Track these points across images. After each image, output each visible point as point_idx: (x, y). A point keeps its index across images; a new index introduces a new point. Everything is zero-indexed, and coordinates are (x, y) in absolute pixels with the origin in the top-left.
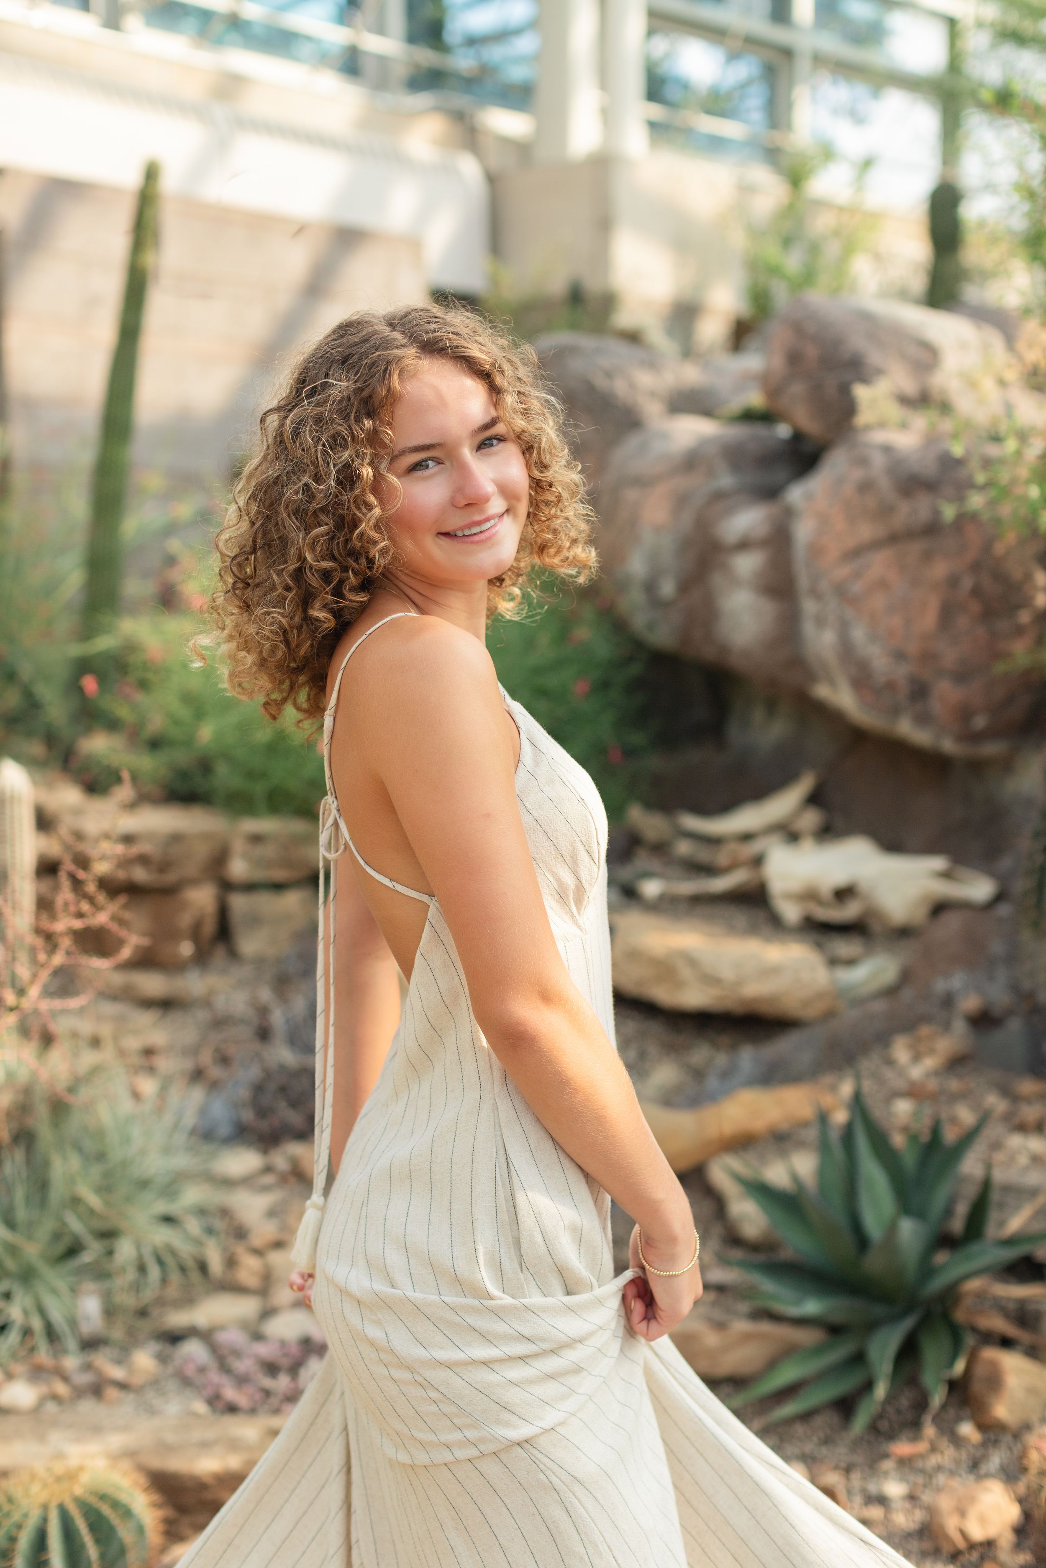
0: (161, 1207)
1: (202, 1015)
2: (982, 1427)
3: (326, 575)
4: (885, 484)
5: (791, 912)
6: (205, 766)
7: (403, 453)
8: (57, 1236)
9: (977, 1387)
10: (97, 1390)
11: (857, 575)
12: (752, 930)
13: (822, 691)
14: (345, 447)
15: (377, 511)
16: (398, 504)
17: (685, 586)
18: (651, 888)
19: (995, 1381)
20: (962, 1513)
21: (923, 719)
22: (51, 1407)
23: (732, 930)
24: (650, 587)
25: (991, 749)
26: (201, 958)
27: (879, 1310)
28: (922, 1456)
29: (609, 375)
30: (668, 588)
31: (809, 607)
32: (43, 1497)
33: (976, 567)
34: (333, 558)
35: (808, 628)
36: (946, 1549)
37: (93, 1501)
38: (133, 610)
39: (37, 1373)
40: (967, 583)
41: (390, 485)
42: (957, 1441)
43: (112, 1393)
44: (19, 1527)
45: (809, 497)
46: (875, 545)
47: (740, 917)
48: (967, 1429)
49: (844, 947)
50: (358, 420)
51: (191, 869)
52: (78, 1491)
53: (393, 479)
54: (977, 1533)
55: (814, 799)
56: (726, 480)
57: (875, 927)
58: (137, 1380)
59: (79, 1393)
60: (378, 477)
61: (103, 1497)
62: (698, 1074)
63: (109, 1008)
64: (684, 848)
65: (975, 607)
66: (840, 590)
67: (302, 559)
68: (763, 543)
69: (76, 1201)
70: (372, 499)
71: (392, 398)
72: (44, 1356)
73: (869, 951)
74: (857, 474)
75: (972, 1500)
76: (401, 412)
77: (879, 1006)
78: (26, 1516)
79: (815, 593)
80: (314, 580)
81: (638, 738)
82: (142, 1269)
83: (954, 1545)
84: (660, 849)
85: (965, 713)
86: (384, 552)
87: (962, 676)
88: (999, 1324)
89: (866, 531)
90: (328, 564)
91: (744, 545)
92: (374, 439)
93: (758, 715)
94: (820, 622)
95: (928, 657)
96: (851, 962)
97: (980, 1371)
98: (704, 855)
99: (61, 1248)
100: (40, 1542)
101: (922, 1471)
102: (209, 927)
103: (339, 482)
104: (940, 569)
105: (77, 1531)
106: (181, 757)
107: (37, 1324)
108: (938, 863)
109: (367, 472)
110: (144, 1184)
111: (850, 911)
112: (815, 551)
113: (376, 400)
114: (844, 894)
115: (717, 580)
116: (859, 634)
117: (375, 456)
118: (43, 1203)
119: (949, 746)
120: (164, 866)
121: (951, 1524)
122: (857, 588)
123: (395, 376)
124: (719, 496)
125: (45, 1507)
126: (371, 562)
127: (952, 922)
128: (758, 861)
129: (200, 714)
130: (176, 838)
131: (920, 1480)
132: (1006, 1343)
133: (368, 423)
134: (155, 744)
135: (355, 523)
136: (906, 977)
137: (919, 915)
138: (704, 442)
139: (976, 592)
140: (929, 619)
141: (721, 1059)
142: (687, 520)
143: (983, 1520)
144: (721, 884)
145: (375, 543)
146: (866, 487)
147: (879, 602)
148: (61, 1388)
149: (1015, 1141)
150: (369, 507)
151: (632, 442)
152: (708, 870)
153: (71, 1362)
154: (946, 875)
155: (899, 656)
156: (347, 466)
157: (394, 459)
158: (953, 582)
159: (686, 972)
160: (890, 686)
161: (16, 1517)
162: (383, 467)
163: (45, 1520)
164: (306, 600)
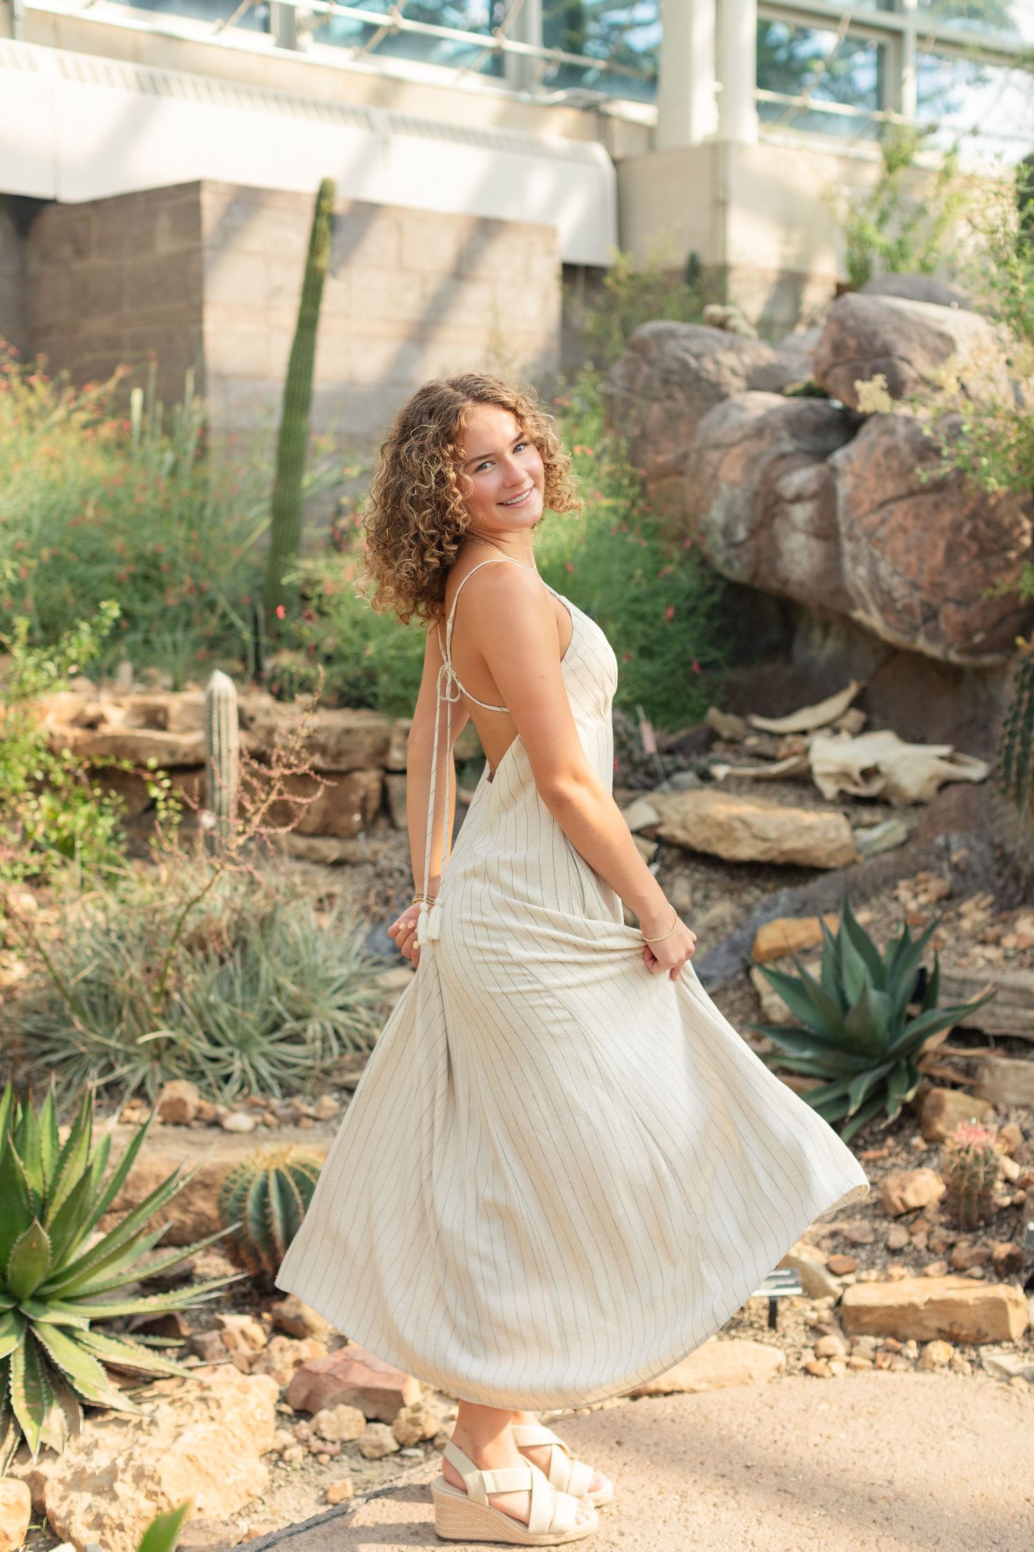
0: (340, 999)
1: (370, 870)
2: (927, 1141)
3: (432, 537)
4: (905, 448)
5: (829, 789)
6: (371, 676)
7: (472, 461)
8: (265, 1015)
9: (926, 1112)
10: (296, 1120)
11: (883, 522)
12: (800, 803)
13: (858, 615)
14: (438, 462)
15: (460, 497)
16: (471, 491)
17: (753, 532)
18: (720, 771)
19: (939, 1108)
20: (903, 1189)
21: (934, 636)
22: (263, 1130)
23: (782, 803)
24: (727, 532)
25: (987, 660)
26: (368, 827)
27: (862, 1061)
28: (883, 1158)
29: (698, 357)
30: (741, 533)
31: (848, 547)
32: (264, 1166)
33: (973, 516)
34: (435, 527)
35: (847, 564)
36: (892, 1212)
37: (297, 1167)
38: (310, 551)
39: (253, 1108)
40: (967, 529)
41: (467, 481)
42: (909, 1148)
43: (306, 1122)
44: (250, 1182)
45: (849, 458)
46: (898, 498)
47: (791, 794)
48: (917, 1141)
49: (866, 815)
50: (444, 446)
51: (359, 758)
52: (288, 1161)
53: (467, 477)
54: (913, 1201)
55: (856, 703)
56: (788, 446)
57: (894, 801)
58: (323, 1115)
59: (282, 1122)
60: (459, 477)
61: (305, 1166)
62: (748, 909)
63: (299, 866)
64: (752, 741)
65: (974, 547)
66: (870, 534)
67: (417, 528)
68: (814, 496)
69: (278, 989)
70: (456, 490)
71: (462, 431)
72: (257, 1097)
73: (887, 818)
74: (885, 441)
75: (911, 1180)
76: (468, 438)
77: (890, 857)
78: (254, 1176)
79: (851, 538)
80: (425, 541)
81: (714, 654)
82: (324, 1039)
83: (897, 1209)
84: (733, 742)
85: (967, 632)
86: (465, 521)
87: (963, 602)
88: (950, 1074)
89: (891, 488)
90: (433, 531)
91: (798, 498)
92: (454, 456)
93: (817, 635)
94: (855, 559)
95: (936, 586)
96: (871, 826)
97: (929, 1102)
98: (767, 747)
99: (268, 1023)
100: (264, 1191)
101: (882, 1168)
102: (374, 804)
103: (436, 483)
104: (946, 518)
105: (288, 1184)
106: (352, 670)
107: (252, 1077)
108: (945, 750)
109: (452, 476)
110: (328, 982)
111: (874, 788)
112: (853, 503)
113: (453, 433)
114: (869, 774)
115: (778, 523)
116: (884, 569)
117: (455, 466)
118: (255, 991)
119: (954, 657)
120: (338, 756)
121: (895, 1196)
122: (882, 532)
123: (463, 419)
124: (783, 456)
125: (267, 1171)
126: (458, 526)
127: (954, 793)
128: (806, 751)
129: (366, 636)
130: (348, 731)
131: (880, 1173)
132: (955, 1086)
133: (451, 448)
134: (329, 660)
135: (447, 505)
136: (911, 836)
137: (931, 789)
138: (772, 412)
139: (973, 536)
140: (939, 557)
141: (765, 898)
142: (757, 476)
143: (917, 1193)
144: (775, 769)
145: (459, 515)
146: (890, 452)
147: (899, 544)
148: (270, 1118)
149: (978, 950)
150: (455, 495)
151: (719, 408)
152: (771, 759)
153: (276, 1102)
154: (950, 759)
155: (915, 586)
156: (440, 472)
157: (467, 465)
158: (957, 527)
159: (741, 833)
160: (908, 609)
161: (248, 1176)
162: (461, 470)
163: (267, 1177)
164: (422, 551)
